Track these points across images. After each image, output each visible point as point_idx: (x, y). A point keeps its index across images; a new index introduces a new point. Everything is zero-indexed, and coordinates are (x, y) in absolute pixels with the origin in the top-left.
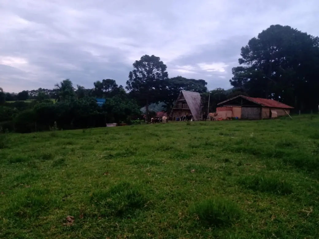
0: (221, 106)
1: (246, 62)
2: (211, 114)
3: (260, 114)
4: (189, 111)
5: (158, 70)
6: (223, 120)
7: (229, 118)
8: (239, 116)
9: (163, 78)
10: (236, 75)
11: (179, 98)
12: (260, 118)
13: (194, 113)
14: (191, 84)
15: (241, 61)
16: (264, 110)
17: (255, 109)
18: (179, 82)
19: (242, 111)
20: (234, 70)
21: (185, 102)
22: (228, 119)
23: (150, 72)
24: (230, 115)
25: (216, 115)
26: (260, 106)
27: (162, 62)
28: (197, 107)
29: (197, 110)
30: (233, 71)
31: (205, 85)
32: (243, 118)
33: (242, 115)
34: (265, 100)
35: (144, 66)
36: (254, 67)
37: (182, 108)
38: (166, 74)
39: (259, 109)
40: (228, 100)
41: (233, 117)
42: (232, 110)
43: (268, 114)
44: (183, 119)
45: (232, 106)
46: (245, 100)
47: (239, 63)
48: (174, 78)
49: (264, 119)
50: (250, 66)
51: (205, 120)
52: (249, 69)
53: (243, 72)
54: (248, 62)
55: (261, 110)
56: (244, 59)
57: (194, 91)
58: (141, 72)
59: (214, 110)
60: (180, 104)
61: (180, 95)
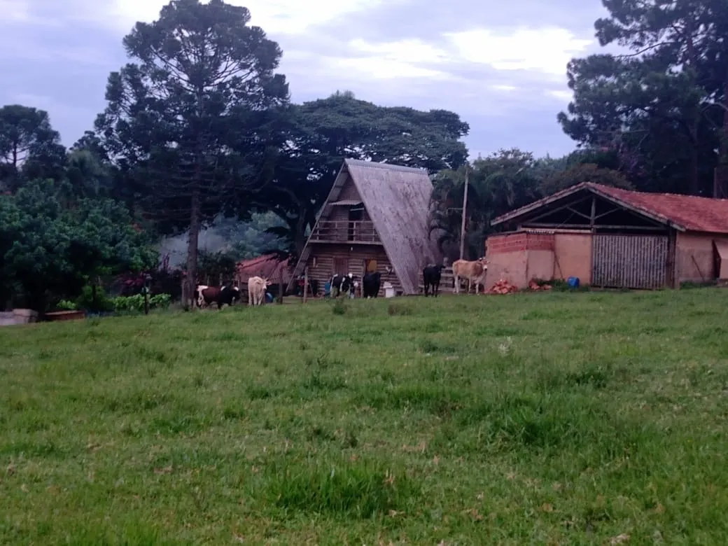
0: (504, 228)
1: (628, 34)
2: (463, 266)
3: (669, 265)
4: (380, 252)
5: (243, 67)
6: (514, 289)
7: (541, 283)
8: (584, 275)
9: (266, 103)
10: (582, 91)
11: (334, 192)
12: (671, 282)
14: (394, 130)
15: (606, 32)
16: (683, 245)
17: (650, 240)
18: (339, 121)
19: (594, 248)
20: (576, 70)
21: (359, 213)
22: (535, 287)
23: (200, 75)
24: (542, 267)
26: (666, 231)
27: (257, 32)
28: (417, 234)
29: (414, 245)
30: (570, 75)
31: (459, 135)
32: (602, 283)
33: (595, 269)
36: (666, 56)
38: (278, 87)
39: (665, 240)
40: (537, 205)
41: (558, 277)
42: (552, 248)
43: (706, 266)
45: (553, 231)
46: (604, 204)
47: (597, 40)
48: (321, 104)
49: (684, 286)
50: (649, 50)
52: (637, 68)
53: (611, 80)
54: (637, 37)
55: (671, 245)
56: (617, 22)
59: (475, 252)
60: (341, 222)
61: (339, 180)
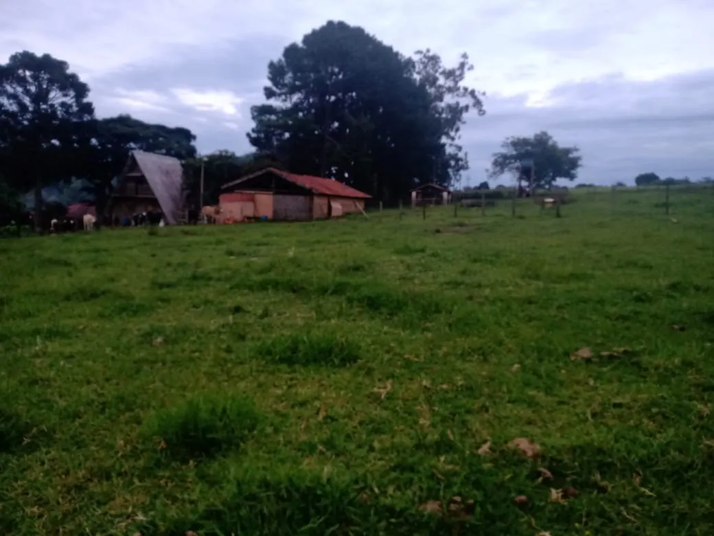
0: (230, 190)
1: (280, 95)
2: (208, 210)
3: (311, 210)
4: (154, 202)
5: (65, 95)
6: (235, 222)
7: (249, 218)
8: (270, 214)
9: (81, 117)
10: (260, 122)
11: (126, 169)
12: (310, 219)
13: (166, 206)
14: (156, 136)
15: (269, 93)
16: (317, 201)
17: (301, 198)
18: (122, 129)
19: (275, 202)
20: (256, 111)
21: (142, 180)
22: (246, 220)
23: (41, 97)
24: (249, 210)
25: (218, 212)
26: (309, 193)
27: (74, 77)
28: (176, 193)
29: (174, 200)
30: (252, 114)
31: (190, 141)
32: (277, 218)
33: (275, 212)
34: (319, 180)
35: (22, 81)
36: (296, 107)
37: (137, 194)
38: (88, 108)
39: (308, 198)
40: (245, 178)
41: (257, 215)
42: (253, 200)
43: (326, 210)
44: (139, 221)
45: (253, 192)
46: (280, 179)
47: (264, 97)
48: (112, 121)
49: (318, 219)
50: (288, 105)
51: (195, 224)
52: (286, 113)
53: (273, 117)
54: (283, 97)
55: (312, 200)
56: (274, 89)
57: (165, 154)
58: (14, 97)
59: (214, 201)
60: (131, 185)
61: (129, 162)
